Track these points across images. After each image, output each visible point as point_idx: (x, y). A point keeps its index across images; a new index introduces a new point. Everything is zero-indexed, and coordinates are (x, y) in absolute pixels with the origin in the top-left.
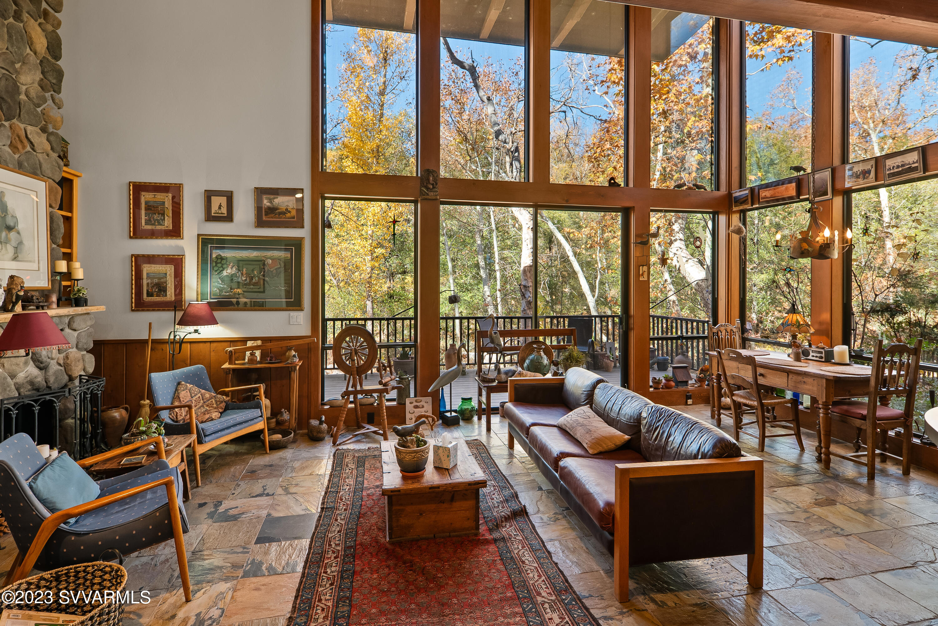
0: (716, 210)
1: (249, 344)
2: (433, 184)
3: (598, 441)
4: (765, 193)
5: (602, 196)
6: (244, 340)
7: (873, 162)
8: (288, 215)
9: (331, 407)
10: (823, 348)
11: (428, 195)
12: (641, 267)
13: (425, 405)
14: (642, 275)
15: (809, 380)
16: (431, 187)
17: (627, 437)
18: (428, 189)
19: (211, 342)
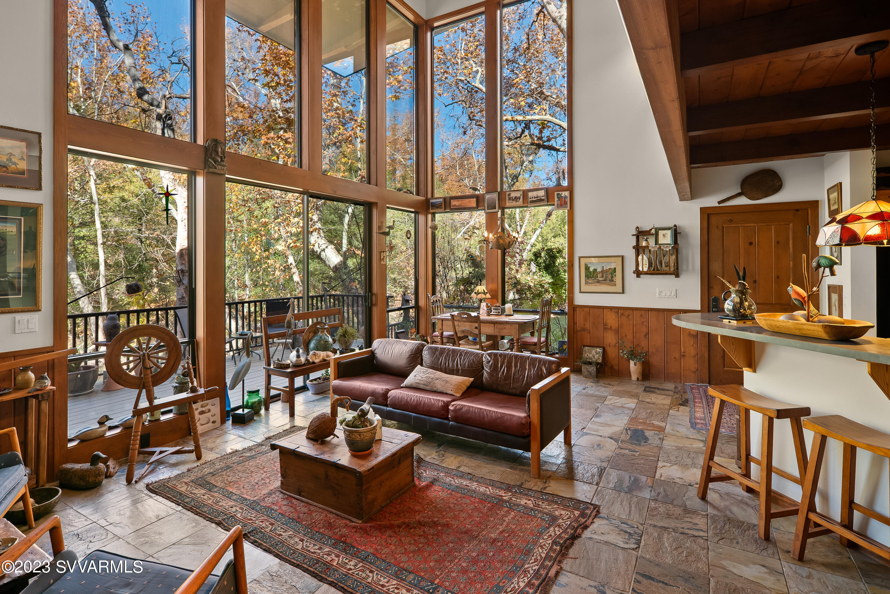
0: (417, 210)
2: (221, 157)
3: (458, 386)
4: (454, 203)
5: (358, 191)
7: (521, 193)
9: (82, 441)
10: (499, 307)
11: (216, 168)
12: (382, 253)
13: (212, 408)
14: (383, 259)
15: (508, 326)
16: (219, 160)
17: (472, 379)
18: (216, 161)
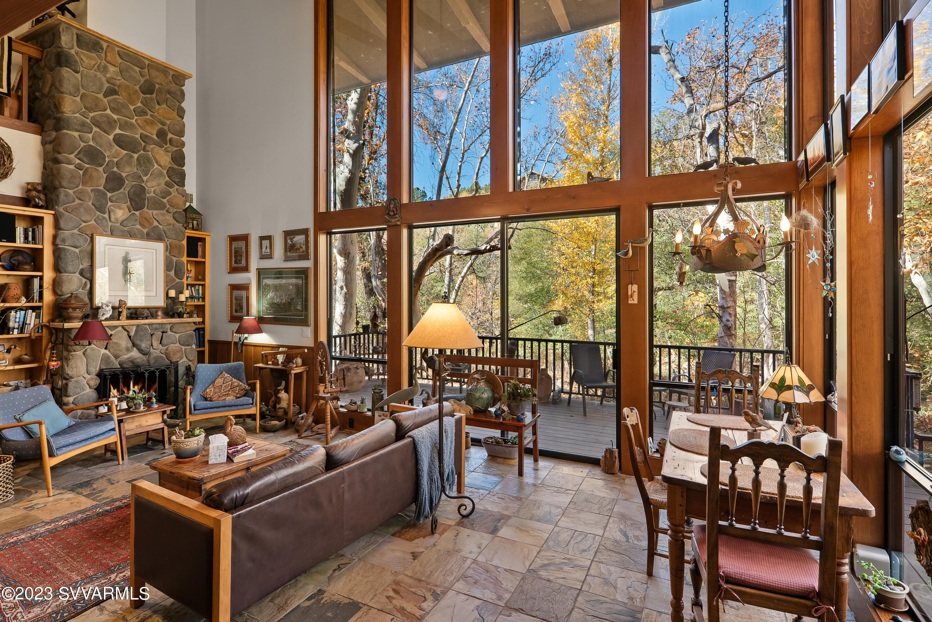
1: (281, 349)
5: (573, 198)
6: (279, 347)
8: (301, 250)
12: (630, 286)
14: (632, 296)
19: (263, 346)
